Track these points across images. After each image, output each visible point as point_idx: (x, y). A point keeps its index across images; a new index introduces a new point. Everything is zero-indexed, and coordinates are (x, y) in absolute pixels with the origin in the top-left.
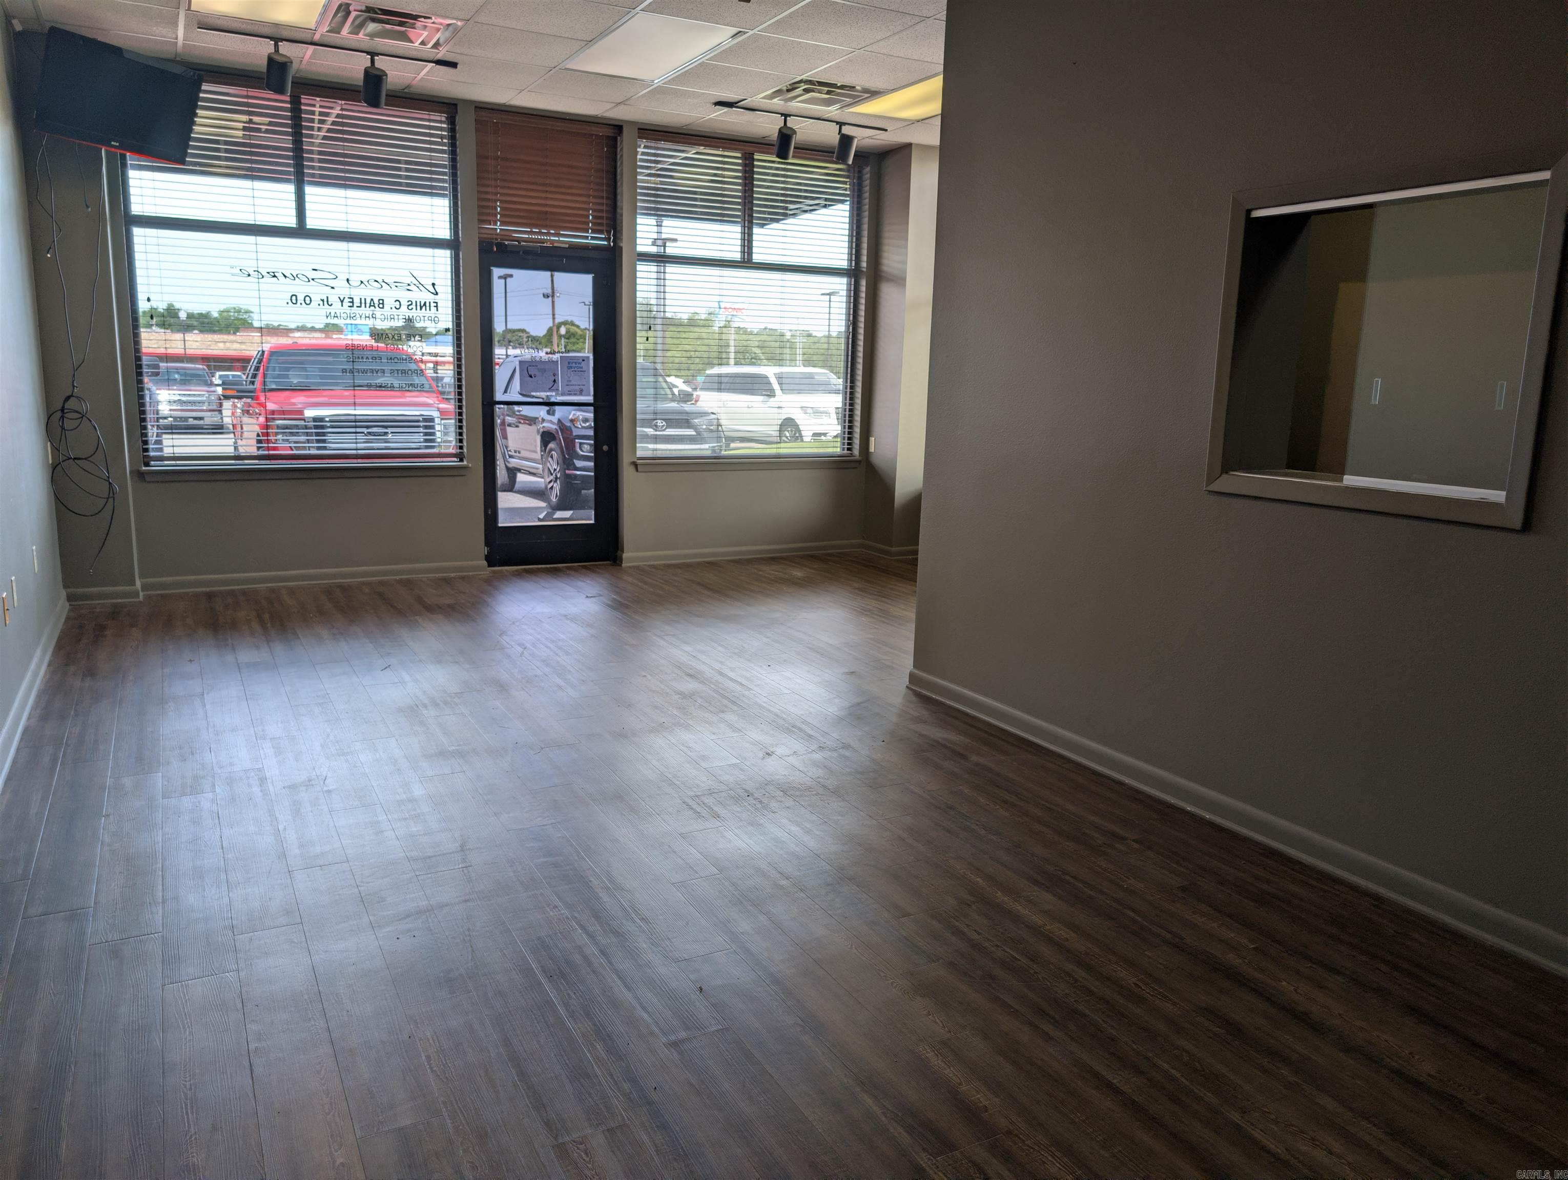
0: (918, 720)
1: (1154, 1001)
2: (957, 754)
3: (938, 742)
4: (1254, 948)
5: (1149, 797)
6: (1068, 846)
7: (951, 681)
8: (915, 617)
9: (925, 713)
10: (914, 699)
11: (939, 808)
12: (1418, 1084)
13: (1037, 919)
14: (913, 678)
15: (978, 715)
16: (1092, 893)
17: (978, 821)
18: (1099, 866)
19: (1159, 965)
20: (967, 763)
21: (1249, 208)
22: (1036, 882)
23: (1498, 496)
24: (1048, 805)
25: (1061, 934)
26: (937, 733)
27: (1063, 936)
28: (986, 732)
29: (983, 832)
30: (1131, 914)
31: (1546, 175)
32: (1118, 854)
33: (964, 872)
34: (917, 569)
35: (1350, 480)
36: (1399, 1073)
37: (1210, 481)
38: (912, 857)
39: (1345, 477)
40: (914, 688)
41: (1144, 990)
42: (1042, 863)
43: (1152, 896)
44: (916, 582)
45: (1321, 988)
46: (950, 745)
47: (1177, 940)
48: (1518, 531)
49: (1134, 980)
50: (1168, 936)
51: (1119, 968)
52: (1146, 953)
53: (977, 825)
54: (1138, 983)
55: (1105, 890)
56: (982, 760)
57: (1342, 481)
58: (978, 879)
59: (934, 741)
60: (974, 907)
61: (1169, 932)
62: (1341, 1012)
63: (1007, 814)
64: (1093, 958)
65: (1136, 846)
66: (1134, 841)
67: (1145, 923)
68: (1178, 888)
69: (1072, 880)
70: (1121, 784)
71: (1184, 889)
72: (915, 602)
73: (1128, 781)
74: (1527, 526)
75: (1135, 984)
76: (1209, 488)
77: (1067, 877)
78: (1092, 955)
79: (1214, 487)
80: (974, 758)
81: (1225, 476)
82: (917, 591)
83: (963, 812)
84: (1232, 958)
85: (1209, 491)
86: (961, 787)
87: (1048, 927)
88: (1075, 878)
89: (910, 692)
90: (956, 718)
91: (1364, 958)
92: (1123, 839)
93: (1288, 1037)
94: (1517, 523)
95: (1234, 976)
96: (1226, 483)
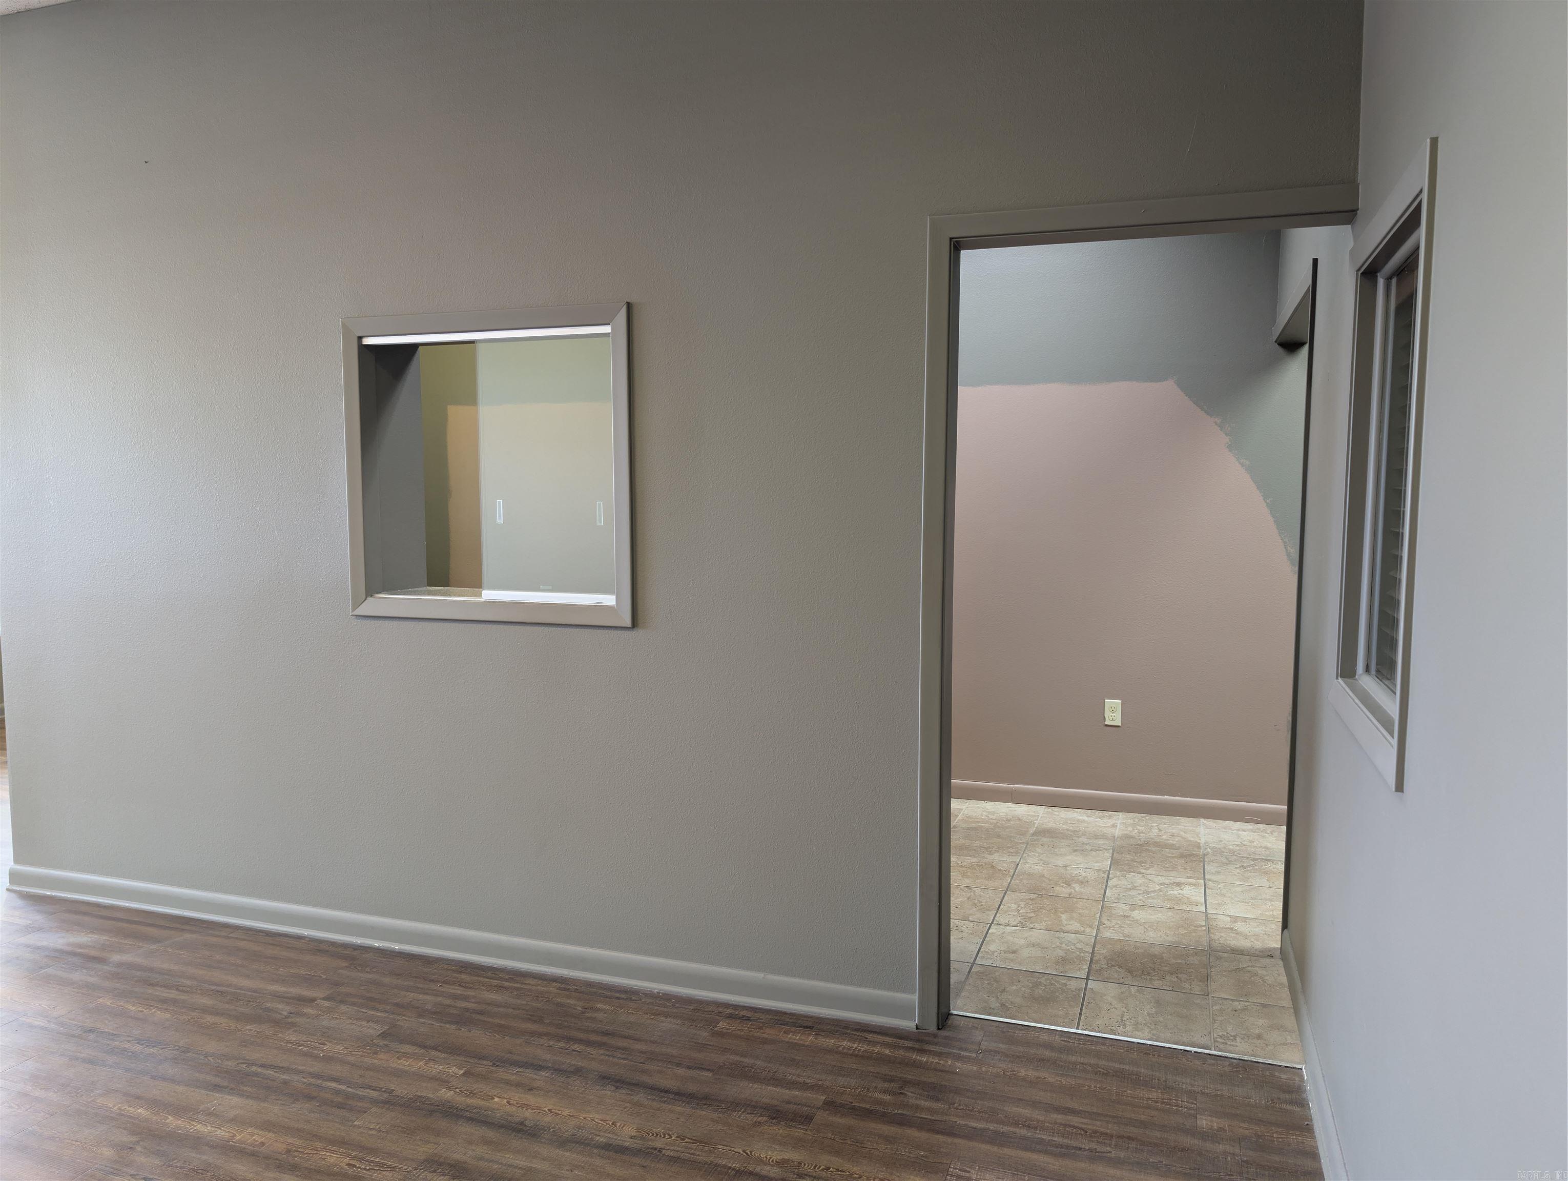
0: (29, 929)
1: (371, 1176)
2: (90, 959)
3: (62, 952)
4: (464, 1073)
5: (333, 944)
6: (250, 1030)
7: (72, 869)
8: (9, 796)
9: (38, 918)
10: (19, 902)
11: (73, 1036)
12: (622, 1150)
13: (222, 1133)
14: (15, 877)
15: (114, 903)
16: (285, 1077)
17: (129, 1036)
18: (288, 1042)
19: (371, 1132)
20: (105, 967)
21: (360, 335)
22: (217, 1088)
23: (609, 600)
24: (218, 988)
25: (254, 1140)
26: (58, 940)
27: (257, 1141)
28: (128, 921)
29: (138, 1048)
30: (333, 1085)
31: (607, 329)
32: (308, 1020)
33: (119, 1108)
34: (5, 733)
35: (489, 595)
36: (607, 1147)
37: (355, 607)
38: (42, 1114)
39: (484, 592)
40: (18, 889)
41: (360, 1167)
42: (220, 1061)
43: (352, 1055)
44: (5, 749)
45: (531, 1089)
46: (80, 950)
47: (386, 1095)
48: (630, 628)
49: (347, 1160)
50: (374, 1094)
51: (328, 1154)
52: (355, 1123)
53: (129, 1041)
54: (352, 1162)
55: (301, 1068)
56: (127, 958)
57: (480, 595)
58: (139, 1111)
59: (56, 951)
60: (139, 1149)
61: (375, 1090)
62: (551, 1107)
63: (168, 1016)
64: (296, 1154)
65: (327, 1004)
66: (324, 999)
67: (350, 1090)
68: (378, 1036)
69: (259, 1070)
70: (299, 938)
71: (384, 1035)
72: (7, 776)
73: (306, 932)
74: (635, 623)
75: (349, 1165)
76: (356, 613)
77: (254, 1068)
78: (295, 1151)
79: (361, 611)
80: (116, 958)
81: (370, 599)
82: (9, 761)
83: (107, 1030)
84: (446, 1094)
85: (356, 616)
86: (101, 1000)
87: (238, 1137)
88: (263, 1066)
89: (13, 895)
90: (85, 914)
91: (562, 1044)
92: (313, 1000)
93: (508, 1156)
94: (628, 623)
95: (451, 1112)
96: (372, 606)
